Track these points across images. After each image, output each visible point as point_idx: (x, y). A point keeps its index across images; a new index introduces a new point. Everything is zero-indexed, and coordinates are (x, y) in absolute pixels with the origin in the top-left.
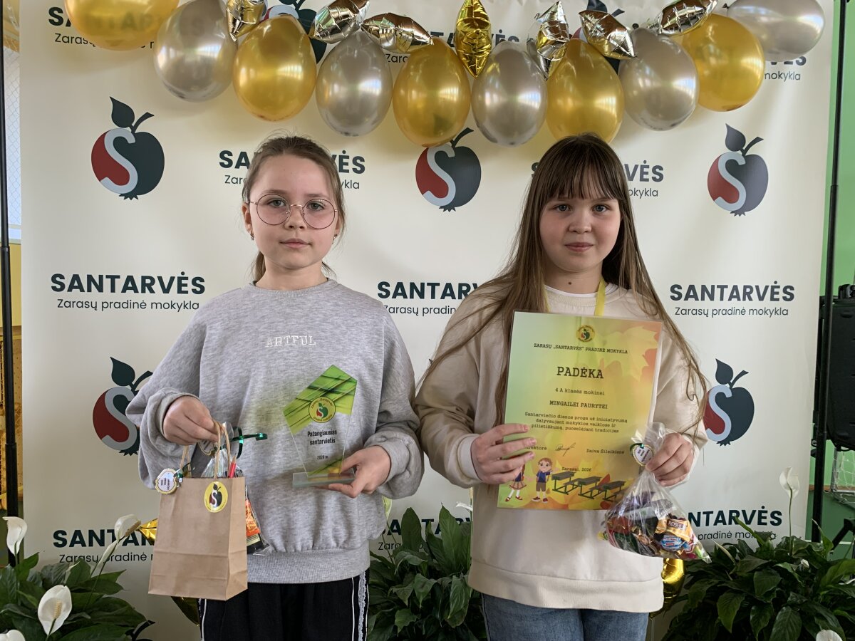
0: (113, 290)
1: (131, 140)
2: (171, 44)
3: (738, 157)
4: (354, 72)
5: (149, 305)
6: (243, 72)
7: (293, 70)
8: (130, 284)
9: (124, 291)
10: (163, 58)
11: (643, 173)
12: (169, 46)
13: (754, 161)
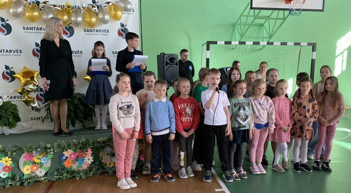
0: (4, 52)
1: (5, 24)
2: (13, 8)
3: (123, 28)
4: (48, 14)
5: (11, 55)
6: (27, 13)
7: (36, 14)
8: (7, 51)
9: (6, 52)
10: (11, 11)
11: (105, 31)
12: (13, 9)
13: (126, 29)
